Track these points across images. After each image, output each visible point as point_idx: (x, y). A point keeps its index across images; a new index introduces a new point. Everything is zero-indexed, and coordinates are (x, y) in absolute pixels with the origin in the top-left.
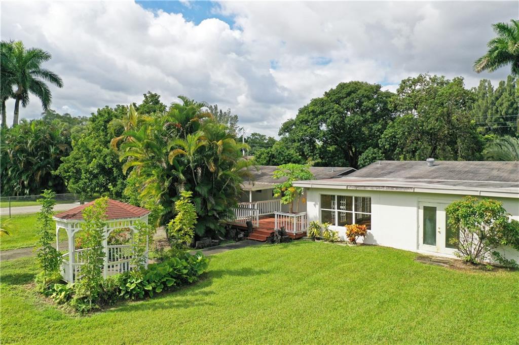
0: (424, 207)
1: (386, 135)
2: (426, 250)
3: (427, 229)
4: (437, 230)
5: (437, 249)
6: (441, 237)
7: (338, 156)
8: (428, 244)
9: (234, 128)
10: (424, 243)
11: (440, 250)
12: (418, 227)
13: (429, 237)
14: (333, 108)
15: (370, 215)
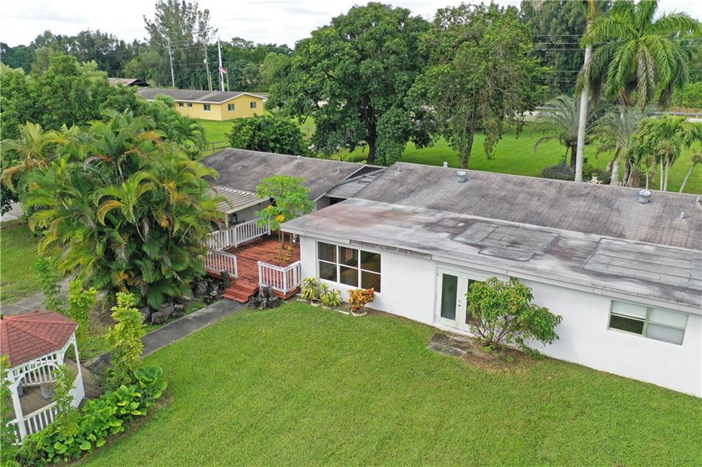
0: (444, 274)
1: (414, 92)
2: (443, 324)
3: (446, 301)
4: (458, 303)
5: (457, 325)
6: (461, 310)
7: (350, 116)
8: (446, 317)
9: (206, 30)
10: (442, 316)
11: (459, 326)
12: (436, 296)
13: (448, 309)
14: (343, 50)
15: (380, 275)
